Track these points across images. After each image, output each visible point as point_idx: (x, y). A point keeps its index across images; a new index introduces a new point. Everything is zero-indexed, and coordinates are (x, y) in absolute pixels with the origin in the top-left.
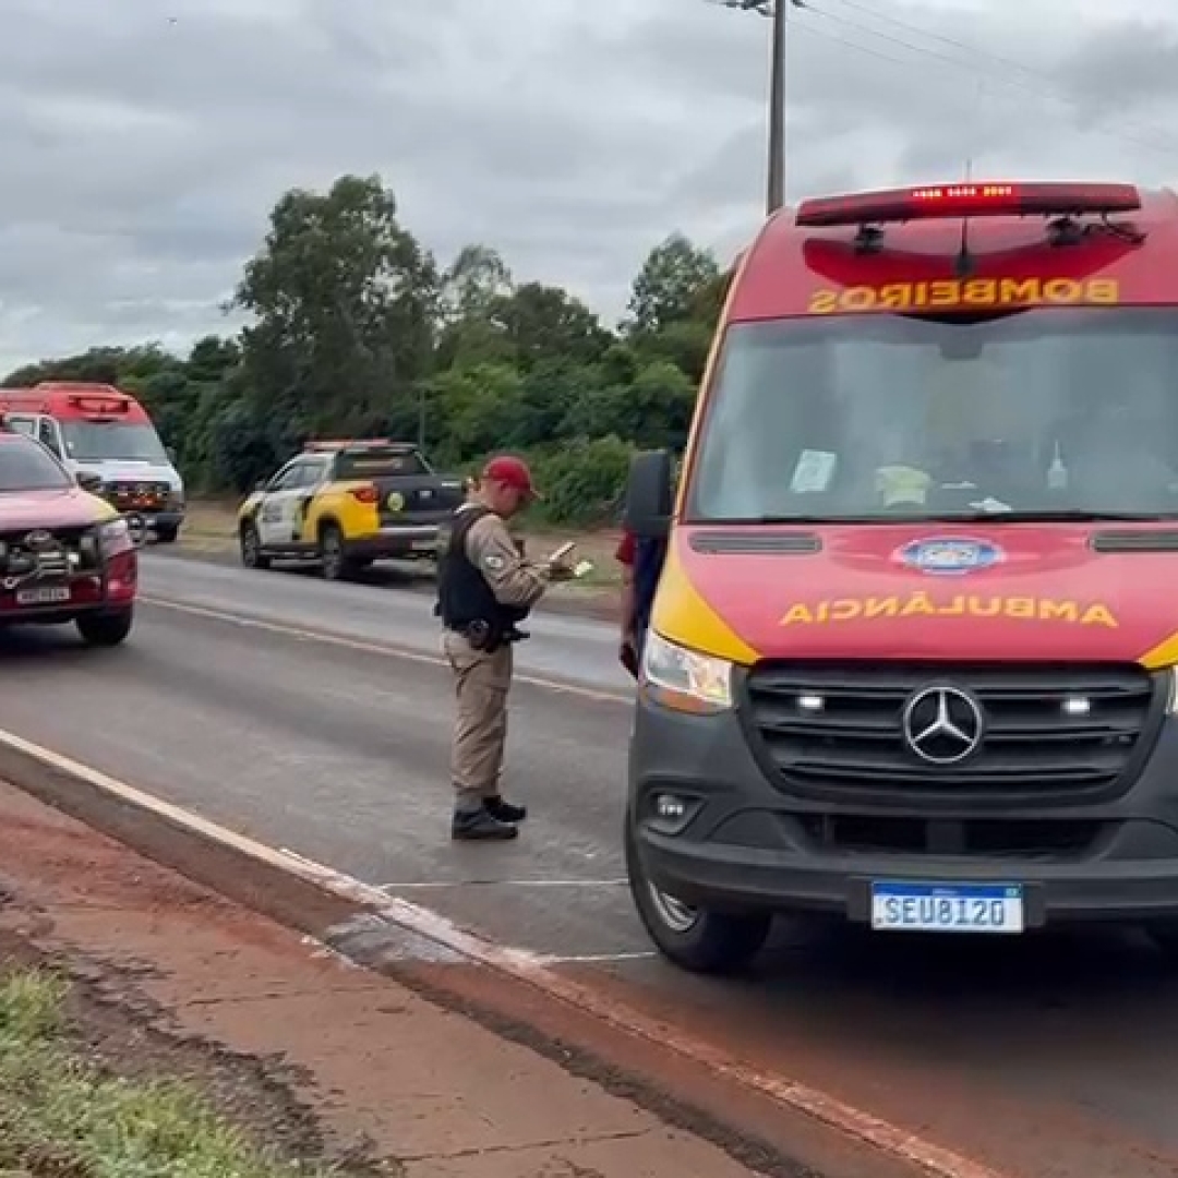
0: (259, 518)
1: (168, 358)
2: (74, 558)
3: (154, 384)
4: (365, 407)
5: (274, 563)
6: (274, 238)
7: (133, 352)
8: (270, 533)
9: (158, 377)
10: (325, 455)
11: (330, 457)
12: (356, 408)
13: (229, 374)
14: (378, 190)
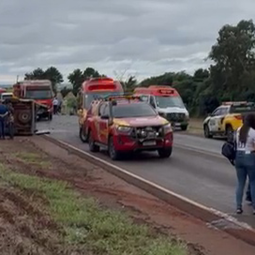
0: (209, 124)
1: (188, 75)
2: (157, 134)
3: (183, 83)
4: (247, 90)
5: (214, 136)
6: (220, 39)
7: (178, 74)
8: (212, 128)
9: (184, 81)
10: (227, 106)
11: (229, 107)
12: (244, 90)
13: (206, 80)
14: (252, 24)
